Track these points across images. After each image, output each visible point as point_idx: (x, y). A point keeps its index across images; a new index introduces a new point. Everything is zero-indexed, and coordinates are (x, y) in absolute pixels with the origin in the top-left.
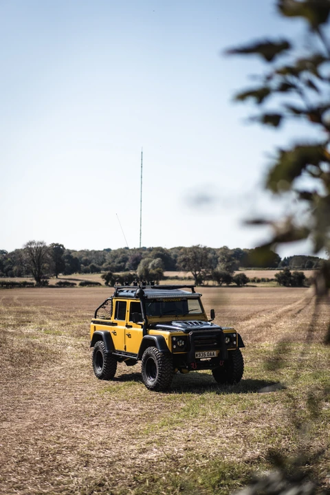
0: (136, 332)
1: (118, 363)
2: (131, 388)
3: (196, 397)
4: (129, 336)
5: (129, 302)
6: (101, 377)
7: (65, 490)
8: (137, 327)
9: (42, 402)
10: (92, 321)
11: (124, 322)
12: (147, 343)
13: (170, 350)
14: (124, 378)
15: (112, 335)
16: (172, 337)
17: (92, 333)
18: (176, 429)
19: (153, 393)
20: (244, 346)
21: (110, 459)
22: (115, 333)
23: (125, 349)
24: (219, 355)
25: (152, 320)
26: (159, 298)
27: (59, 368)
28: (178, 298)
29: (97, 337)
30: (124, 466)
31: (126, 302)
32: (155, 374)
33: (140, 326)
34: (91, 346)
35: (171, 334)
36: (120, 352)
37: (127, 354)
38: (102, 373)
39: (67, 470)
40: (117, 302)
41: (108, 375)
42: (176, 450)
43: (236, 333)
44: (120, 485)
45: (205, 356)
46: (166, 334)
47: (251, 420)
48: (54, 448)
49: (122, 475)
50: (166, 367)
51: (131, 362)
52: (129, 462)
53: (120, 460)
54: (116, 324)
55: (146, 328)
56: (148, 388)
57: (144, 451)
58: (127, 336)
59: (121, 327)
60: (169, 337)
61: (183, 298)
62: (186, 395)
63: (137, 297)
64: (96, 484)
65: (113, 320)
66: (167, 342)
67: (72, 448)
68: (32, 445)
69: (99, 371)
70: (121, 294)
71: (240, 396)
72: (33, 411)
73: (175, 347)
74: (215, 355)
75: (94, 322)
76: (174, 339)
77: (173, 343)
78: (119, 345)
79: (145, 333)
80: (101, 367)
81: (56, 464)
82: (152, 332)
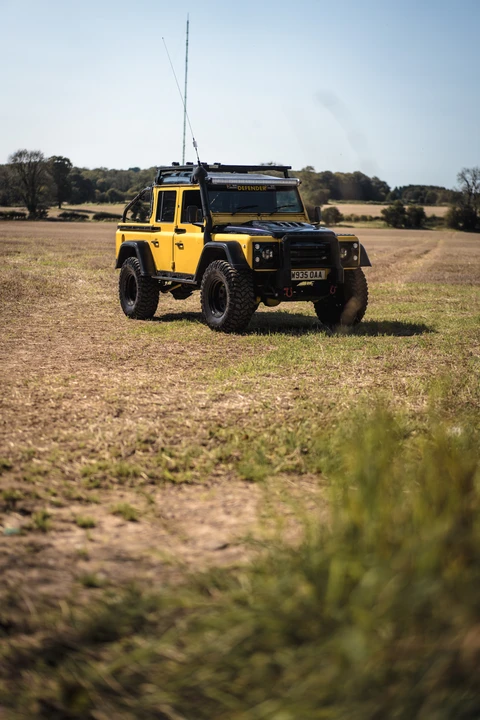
0: (193, 239)
1: (161, 293)
2: (182, 330)
3: (292, 340)
4: (180, 245)
5: (180, 191)
6: (132, 315)
7: (79, 448)
8: (194, 231)
9: (37, 341)
10: (119, 227)
11: (173, 225)
12: (210, 255)
13: (250, 264)
14: (170, 318)
15: (152, 246)
16: (254, 244)
17: (119, 244)
18: (268, 376)
19: (222, 335)
20: (369, 265)
21: (161, 408)
22: (155, 243)
23: (174, 268)
24: (328, 276)
25: (220, 219)
26: (231, 185)
27: (65, 304)
28: (262, 185)
29: (127, 251)
30: (187, 417)
31: (175, 192)
32: (224, 306)
33: (200, 228)
34: (117, 267)
35: (251, 239)
36: (165, 274)
37: (176, 275)
38: (135, 309)
39: (83, 421)
40: (160, 192)
41: (145, 311)
42: (279, 399)
43: (357, 243)
44: (184, 443)
45: (305, 277)
46: (243, 239)
47: (396, 367)
48: (59, 391)
49: (185, 429)
50: (243, 293)
51: (182, 292)
52: (197, 413)
53: (180, 409)
54: (157, 229)
55: (209, 231)
56: (212, 328)
57: (220, 398)
58: (176, 247)
59: (167, 232)
60: (249, 243)
61: (269, 185)
62: (276, 337)
63: (194, 182)
64: (139, 440)
65: (153, 222)
66: (245, 251)
67: (91, 393)
68: (19, 386)
69: (132, 305)
70: (166, 180)
71: (366, 338)
72: (23, 352)
73: (258, 260)
74: (323, 277)
75: (122, 228)
76: (258, 247)
77: (255, 253)
78: (163, 260)
79: (208, 238)
80: (134, 300)
81: (61, 412)
82: (219, 237)
